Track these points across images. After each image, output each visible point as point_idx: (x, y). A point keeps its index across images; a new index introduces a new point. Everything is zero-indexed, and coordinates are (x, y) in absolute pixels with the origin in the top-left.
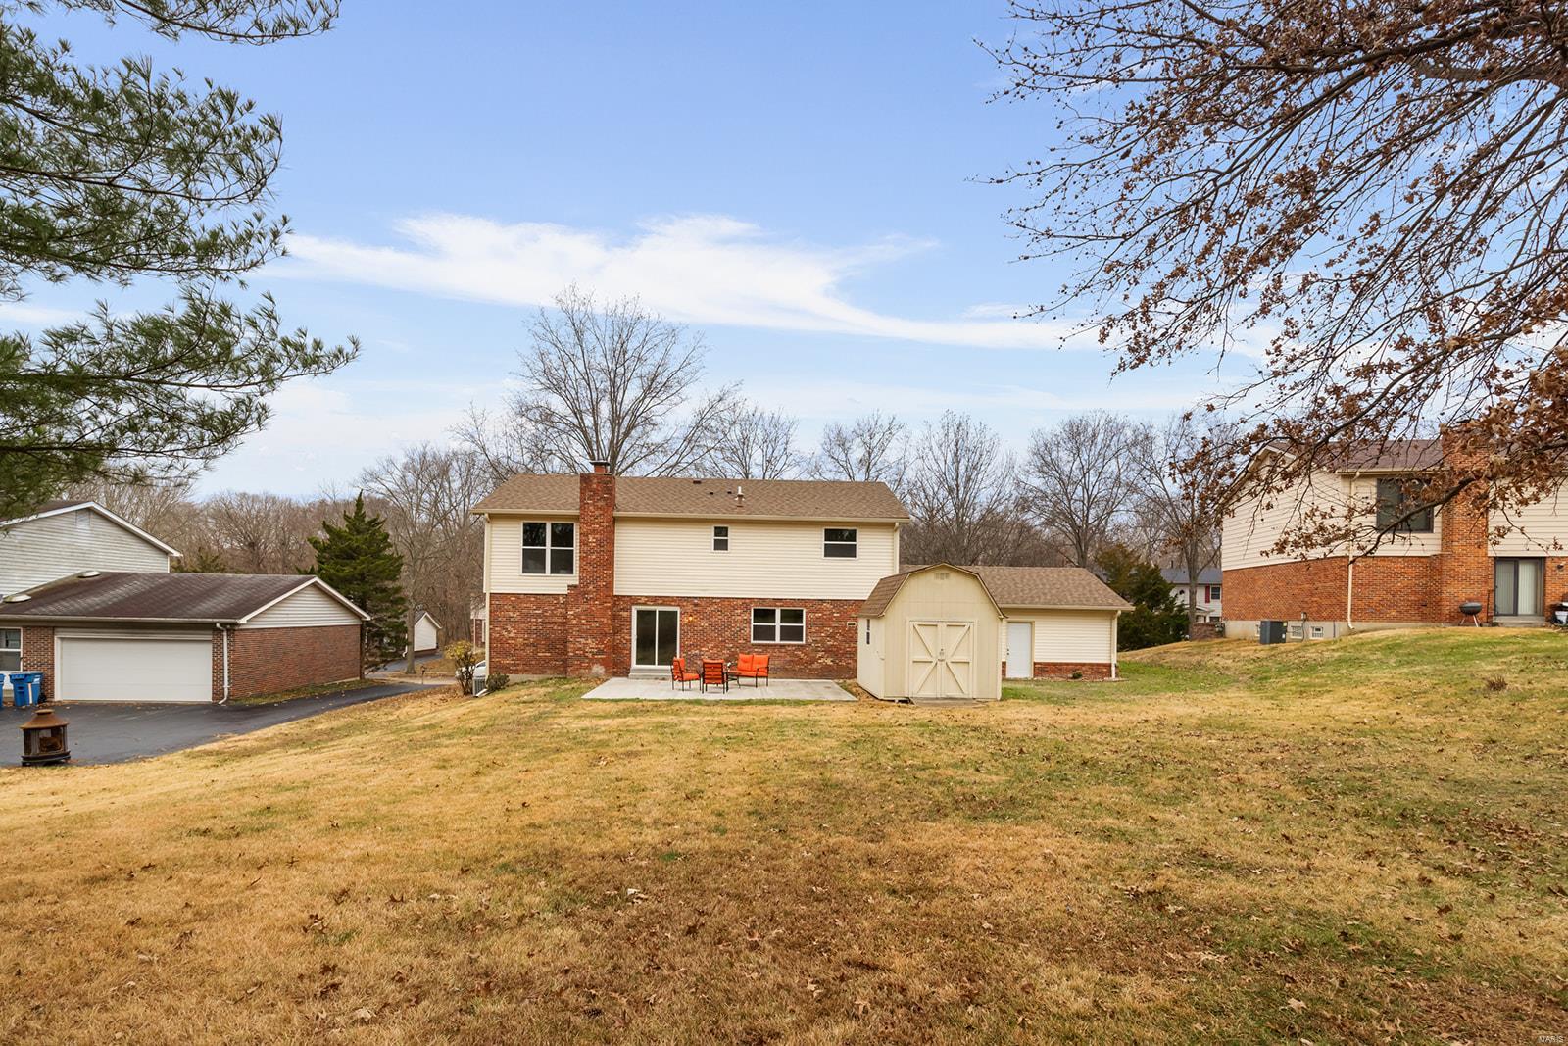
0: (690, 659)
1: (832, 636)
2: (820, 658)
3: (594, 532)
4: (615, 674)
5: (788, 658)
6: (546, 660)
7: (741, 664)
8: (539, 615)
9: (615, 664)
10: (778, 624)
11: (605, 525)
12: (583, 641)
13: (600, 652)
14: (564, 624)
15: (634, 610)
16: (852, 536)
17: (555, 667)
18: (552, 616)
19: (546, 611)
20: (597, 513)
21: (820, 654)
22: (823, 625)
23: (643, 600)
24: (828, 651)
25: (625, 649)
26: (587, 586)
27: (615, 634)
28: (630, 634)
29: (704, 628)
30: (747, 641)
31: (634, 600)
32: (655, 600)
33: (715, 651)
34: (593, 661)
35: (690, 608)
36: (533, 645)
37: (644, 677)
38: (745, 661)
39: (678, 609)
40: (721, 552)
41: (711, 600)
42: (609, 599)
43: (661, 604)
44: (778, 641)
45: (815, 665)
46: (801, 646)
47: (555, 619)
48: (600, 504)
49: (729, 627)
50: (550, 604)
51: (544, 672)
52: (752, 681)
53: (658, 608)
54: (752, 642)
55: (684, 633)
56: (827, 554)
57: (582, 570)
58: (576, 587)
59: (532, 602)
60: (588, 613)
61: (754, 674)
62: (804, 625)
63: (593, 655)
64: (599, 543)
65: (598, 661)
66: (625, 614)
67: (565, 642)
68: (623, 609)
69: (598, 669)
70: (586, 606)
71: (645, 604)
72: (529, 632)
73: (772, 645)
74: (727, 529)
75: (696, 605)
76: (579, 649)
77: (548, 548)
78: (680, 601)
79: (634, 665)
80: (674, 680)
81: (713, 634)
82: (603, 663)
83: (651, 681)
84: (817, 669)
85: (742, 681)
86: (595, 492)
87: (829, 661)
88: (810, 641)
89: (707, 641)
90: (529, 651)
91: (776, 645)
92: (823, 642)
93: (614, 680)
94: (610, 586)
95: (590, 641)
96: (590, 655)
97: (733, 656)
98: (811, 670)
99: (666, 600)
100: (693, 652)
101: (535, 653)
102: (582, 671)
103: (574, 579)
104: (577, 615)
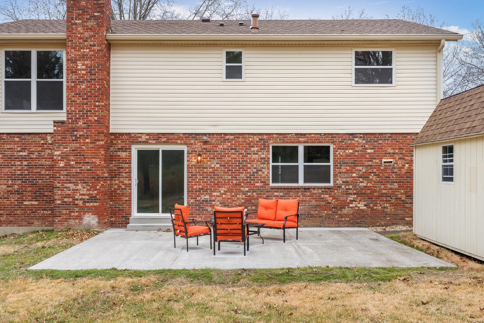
0: (199, 206)
1: (365, 177)
2: (352, 202)
3: (84, 57)
4: (113, 225)
5: (314, 203)
6: (33, 210)
7: (261, 211)
8: (23, 158)
9: (113, 213)
10: (301, 163)
11: (96, 48)
12: (72, 186)
13: (93, 199)
14: (51, 167)
15: (135, 149)
16: (387, 58)
17: (43, 218)
18: (39, 158)
19: (32, 153)
20: (86, 34)
21: (351, 198)
22: (355, 164)
23: (144, 138)
24: (361, 194)
25: (123, 195)
26: (76, 121)
27: (112, 178)
28: (129, 177)
29: (214, 170)
30: (265, 183)
31: (133, 138)
32: (157, 137)
33: (229, 195)
34: (84, 210)
35: (198, 146)
36: (18, 192)
37: (145, 229)
38: (267, 208)
39: (185, 148)
40: (233, 82)
41: (222, 136)
42: (102, 137)
43: (165, 143)
44: (301, 183)
45: (346, 211)
46: (329, 188)
47: (43, 162)
48: (90, 24)
49: (244, 168)
50: (37, 144)
51: (30, 224)
52: (279, 233)
53: (161, 148)
54: (271, 184)
55: (192, 176)
56: (358, 81)
57: (71, 102)
58: (63, 122)
59: (15, 143)
60: (78, 153)
61: (281, 223)
62: (331, 163)
63: (84, 202)
64: (90, 70)
65: (90, 210)
66: (123, 154)
67: (52, 188)
68: (121, 149)
69: (90, 219)
70: (74, 145)
71: (146, 142)
72: (13, 177)
73: (295, 188)
74: (240, 54)
75: (205, 143)
76: (68, 196)
77: (34, 79)
78: (187, 138)
79: (135, 213)
80: (176, 235)
81: (227, 177)
82: (96, 212)
83: (153, 234)
84: (347, 215)
85: (264, 232)
86: (84, 10)
87: (362, 206)
88: (339, 182)
89: (219, 185)
90: (14, 198)
91: (298, 188)
92: (354, 183)
93: (111, 232)
94: (104, 121)
95: (80, 187)
96: (80, 203)
97: (248, 201)
98: (341, 216)
99: (170, 138)
100: (203, 197)
101: (21, 201)
102: (72, 222)
103: (61, 115)
104: (64, 157)
